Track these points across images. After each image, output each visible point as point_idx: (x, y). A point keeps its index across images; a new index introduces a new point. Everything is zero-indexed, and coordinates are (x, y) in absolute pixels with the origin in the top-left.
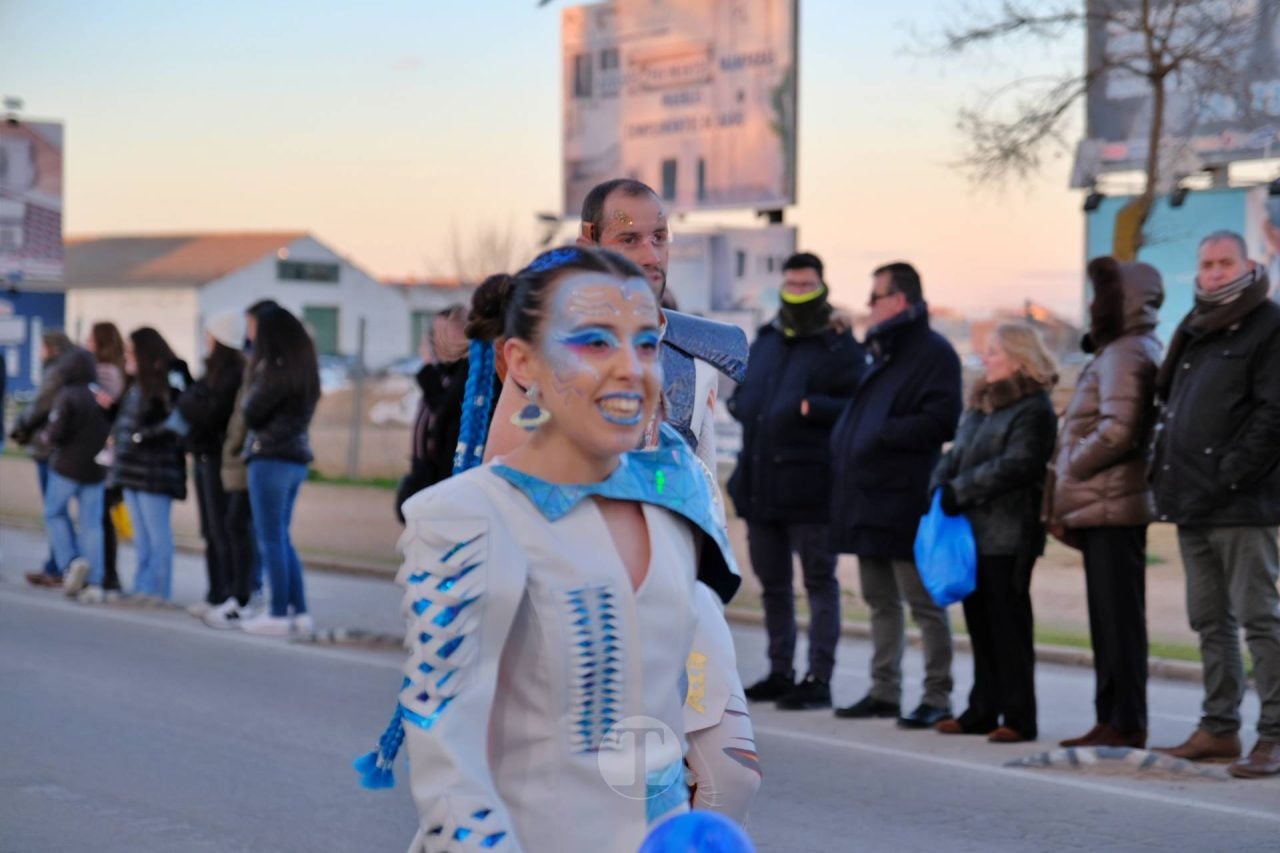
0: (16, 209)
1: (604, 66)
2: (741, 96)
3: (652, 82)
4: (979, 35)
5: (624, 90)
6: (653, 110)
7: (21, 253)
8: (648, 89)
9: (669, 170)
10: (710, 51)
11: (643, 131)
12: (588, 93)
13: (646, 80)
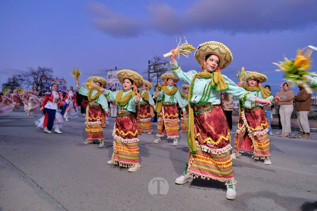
0: (63, 86)
1: (111, 76)
4: (145, 73)
5: (112, 78)
6: (115, 79)
7: (63, 89)
8: (114, 78)
9: (116, 84)
11: (114, 81)
12: (110, 78)
13: (114, 77)
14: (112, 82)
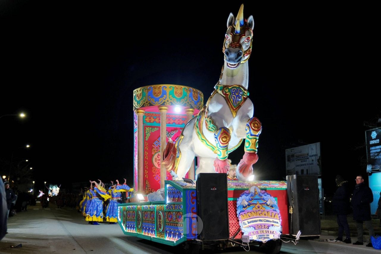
1: (292, 157)
2: (313, 160)
3: (299, 159)
5: (295, 160)
6: (299, 163)
10: (308, 154)
11: (298, 166)
12: (290, 161)
13: (298, 158)
14: (294, 168)
